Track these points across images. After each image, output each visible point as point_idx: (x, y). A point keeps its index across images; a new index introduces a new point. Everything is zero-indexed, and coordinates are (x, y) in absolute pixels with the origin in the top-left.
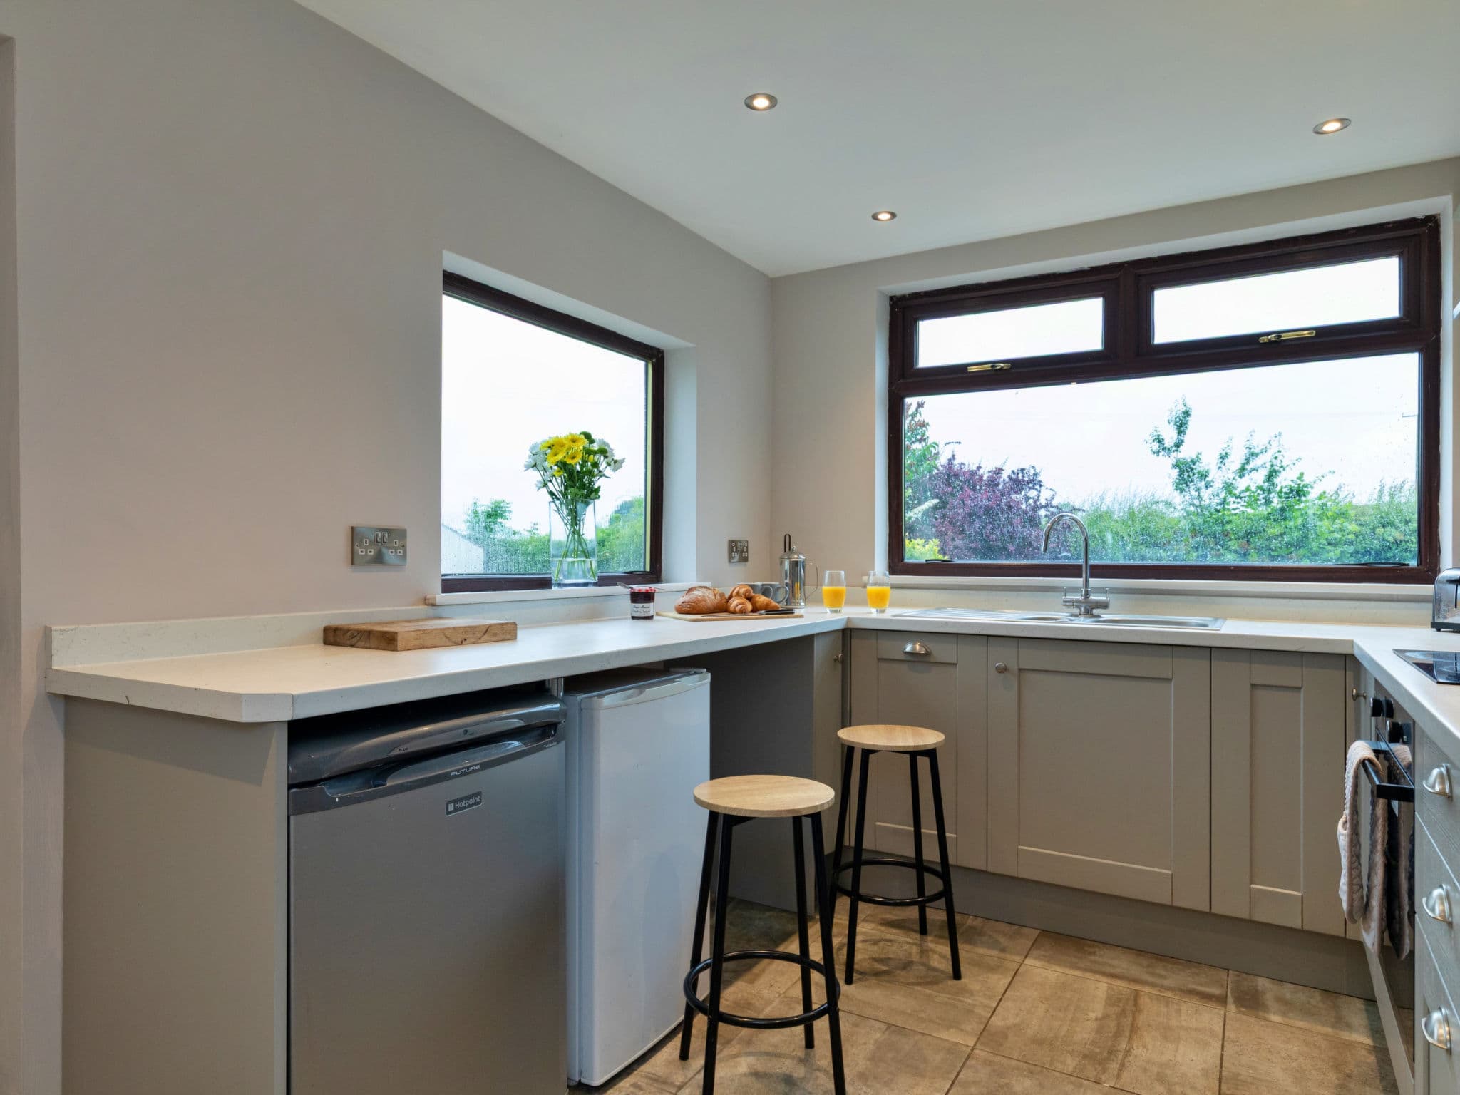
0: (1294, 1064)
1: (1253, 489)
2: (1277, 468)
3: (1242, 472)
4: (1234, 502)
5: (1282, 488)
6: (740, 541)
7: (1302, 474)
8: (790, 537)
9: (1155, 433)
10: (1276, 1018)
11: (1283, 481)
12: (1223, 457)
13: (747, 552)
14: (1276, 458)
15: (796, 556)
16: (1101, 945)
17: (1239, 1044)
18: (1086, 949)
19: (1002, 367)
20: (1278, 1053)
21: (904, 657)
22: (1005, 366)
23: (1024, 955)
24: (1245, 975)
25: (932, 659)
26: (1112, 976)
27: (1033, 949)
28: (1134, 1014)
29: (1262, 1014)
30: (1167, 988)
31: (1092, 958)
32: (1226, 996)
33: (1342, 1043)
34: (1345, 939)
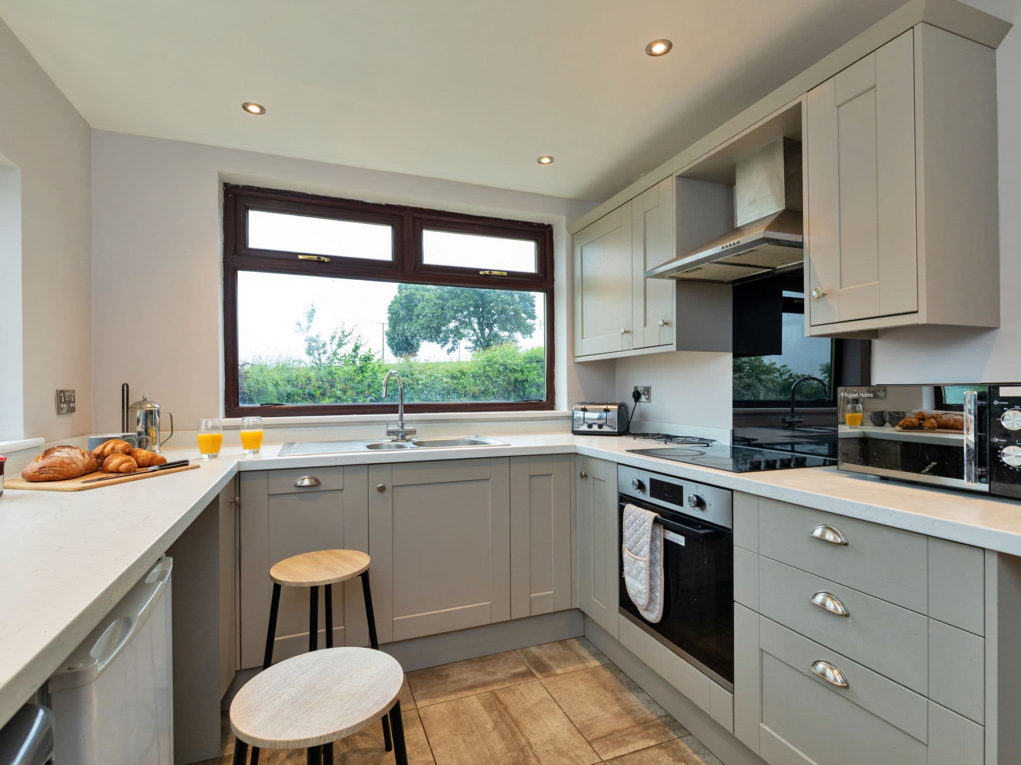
0: (592, 698)
1: (347, 355)
2: (358, 345)
3: (340, 345)
4: (338, 362)
5: (361, 355)
6: (68, 391)
7: (370, 349)
8: (127, 385)
9: (298, 321)
10: (559, 671)
11: (362, 352)
12: (333, 338)
13: (74, 402)
14: (358, 340)
15: (149, 406)
16: (446, 667)
17: (563, 700)
18: (441, 674)
19: (325, 260)
20: (581, 694)
21: (294, 490)
22: (326, 260)
23: (413, 701)
24: (524, 650)
25: (322, 488)
26: (472, 687)
27: (413, 692)
28: (506, 711)
29: (552, 672)
30: (503, 681)
31: (450, 679)
32: (529, 669)
33: (593, 671)
34: (572, 609)
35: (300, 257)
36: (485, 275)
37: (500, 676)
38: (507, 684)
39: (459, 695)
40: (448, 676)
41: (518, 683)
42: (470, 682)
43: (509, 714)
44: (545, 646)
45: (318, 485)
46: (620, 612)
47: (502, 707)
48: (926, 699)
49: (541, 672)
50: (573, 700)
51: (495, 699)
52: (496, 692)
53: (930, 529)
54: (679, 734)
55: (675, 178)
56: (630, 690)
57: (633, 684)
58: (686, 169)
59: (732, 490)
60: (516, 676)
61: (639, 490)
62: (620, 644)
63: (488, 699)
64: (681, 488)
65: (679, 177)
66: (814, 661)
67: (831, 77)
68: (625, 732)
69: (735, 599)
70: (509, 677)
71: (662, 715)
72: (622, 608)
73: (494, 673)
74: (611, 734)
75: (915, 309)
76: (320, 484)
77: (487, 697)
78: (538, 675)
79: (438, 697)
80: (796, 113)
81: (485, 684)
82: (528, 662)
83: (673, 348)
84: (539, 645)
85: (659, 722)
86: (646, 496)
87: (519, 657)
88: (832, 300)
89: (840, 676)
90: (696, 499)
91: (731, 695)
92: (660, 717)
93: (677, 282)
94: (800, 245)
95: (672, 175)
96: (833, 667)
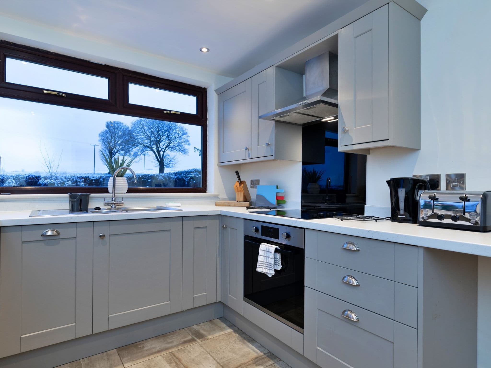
0: (229, 349)
16: (142, 342)
17: (213, 352)
18: (139, 346)
19: (62, 95)
20: (222, 348)
21: (41, 238)
22: (64, 95)
23: (122, 364)
24: (189, 328)
25: (61, 237)
26: (158, 352)
27: (121, 359)
28: (180, 362)
29: (206, 338)
30: (177, 346)
31: (145, 349)
32: (193, 337)
33: (229, 335)
34: (216, 302)
35: (45, 92)
36: (167, 113)
37: (175, 343)
38: (180, 347)
39: (151, 357)
40: (143, 347)
41: (186, 346)
42: (158, 349)
43: (182, 363)
44: (201, 324)
45: (58, 235)
46: (244, 300)
47: (178, 360)
48: (393, 321)
49: (199, 338)
50: (219, 351)
51: (173, 356)
52: (173, 352)
53: (396, 239)
54: (275, 361)
55: (275, 67)
56: (249, 342)
57: (250, 339)
58: (281, 62)
59: (304, 228)
60: (185, 342)
61: (255, 232)
62: (244, 317)
63: (169, 357)
64: (278, 229)
65: (277, 67)
66: (344, 310)
67: (352, 23)
68: (247, 364)
69: (305, 285)
70: (181, 343)
71: (266, 352)
72: (245, 298)
73: (172, 342)
74: (240, 366)
75: (388, 138)
76: (60, 234)
77: (168, 356)
78: (198, 340)
79: (138, 359)
80: (335, 39)
81: (166, 349)
82: (191, 334)
83: (273, 158)
84: (198, 324)
85: (265, 356)
86: (259, 236)
87: (186, 332)
88: (351, 133)
89: (355, 316)
90: (286, 234)
91: (303, 335)
92: (265, 354)
93: (275, 122)
94: (336, 106)
95: (273, 65)
96: (352, 312)
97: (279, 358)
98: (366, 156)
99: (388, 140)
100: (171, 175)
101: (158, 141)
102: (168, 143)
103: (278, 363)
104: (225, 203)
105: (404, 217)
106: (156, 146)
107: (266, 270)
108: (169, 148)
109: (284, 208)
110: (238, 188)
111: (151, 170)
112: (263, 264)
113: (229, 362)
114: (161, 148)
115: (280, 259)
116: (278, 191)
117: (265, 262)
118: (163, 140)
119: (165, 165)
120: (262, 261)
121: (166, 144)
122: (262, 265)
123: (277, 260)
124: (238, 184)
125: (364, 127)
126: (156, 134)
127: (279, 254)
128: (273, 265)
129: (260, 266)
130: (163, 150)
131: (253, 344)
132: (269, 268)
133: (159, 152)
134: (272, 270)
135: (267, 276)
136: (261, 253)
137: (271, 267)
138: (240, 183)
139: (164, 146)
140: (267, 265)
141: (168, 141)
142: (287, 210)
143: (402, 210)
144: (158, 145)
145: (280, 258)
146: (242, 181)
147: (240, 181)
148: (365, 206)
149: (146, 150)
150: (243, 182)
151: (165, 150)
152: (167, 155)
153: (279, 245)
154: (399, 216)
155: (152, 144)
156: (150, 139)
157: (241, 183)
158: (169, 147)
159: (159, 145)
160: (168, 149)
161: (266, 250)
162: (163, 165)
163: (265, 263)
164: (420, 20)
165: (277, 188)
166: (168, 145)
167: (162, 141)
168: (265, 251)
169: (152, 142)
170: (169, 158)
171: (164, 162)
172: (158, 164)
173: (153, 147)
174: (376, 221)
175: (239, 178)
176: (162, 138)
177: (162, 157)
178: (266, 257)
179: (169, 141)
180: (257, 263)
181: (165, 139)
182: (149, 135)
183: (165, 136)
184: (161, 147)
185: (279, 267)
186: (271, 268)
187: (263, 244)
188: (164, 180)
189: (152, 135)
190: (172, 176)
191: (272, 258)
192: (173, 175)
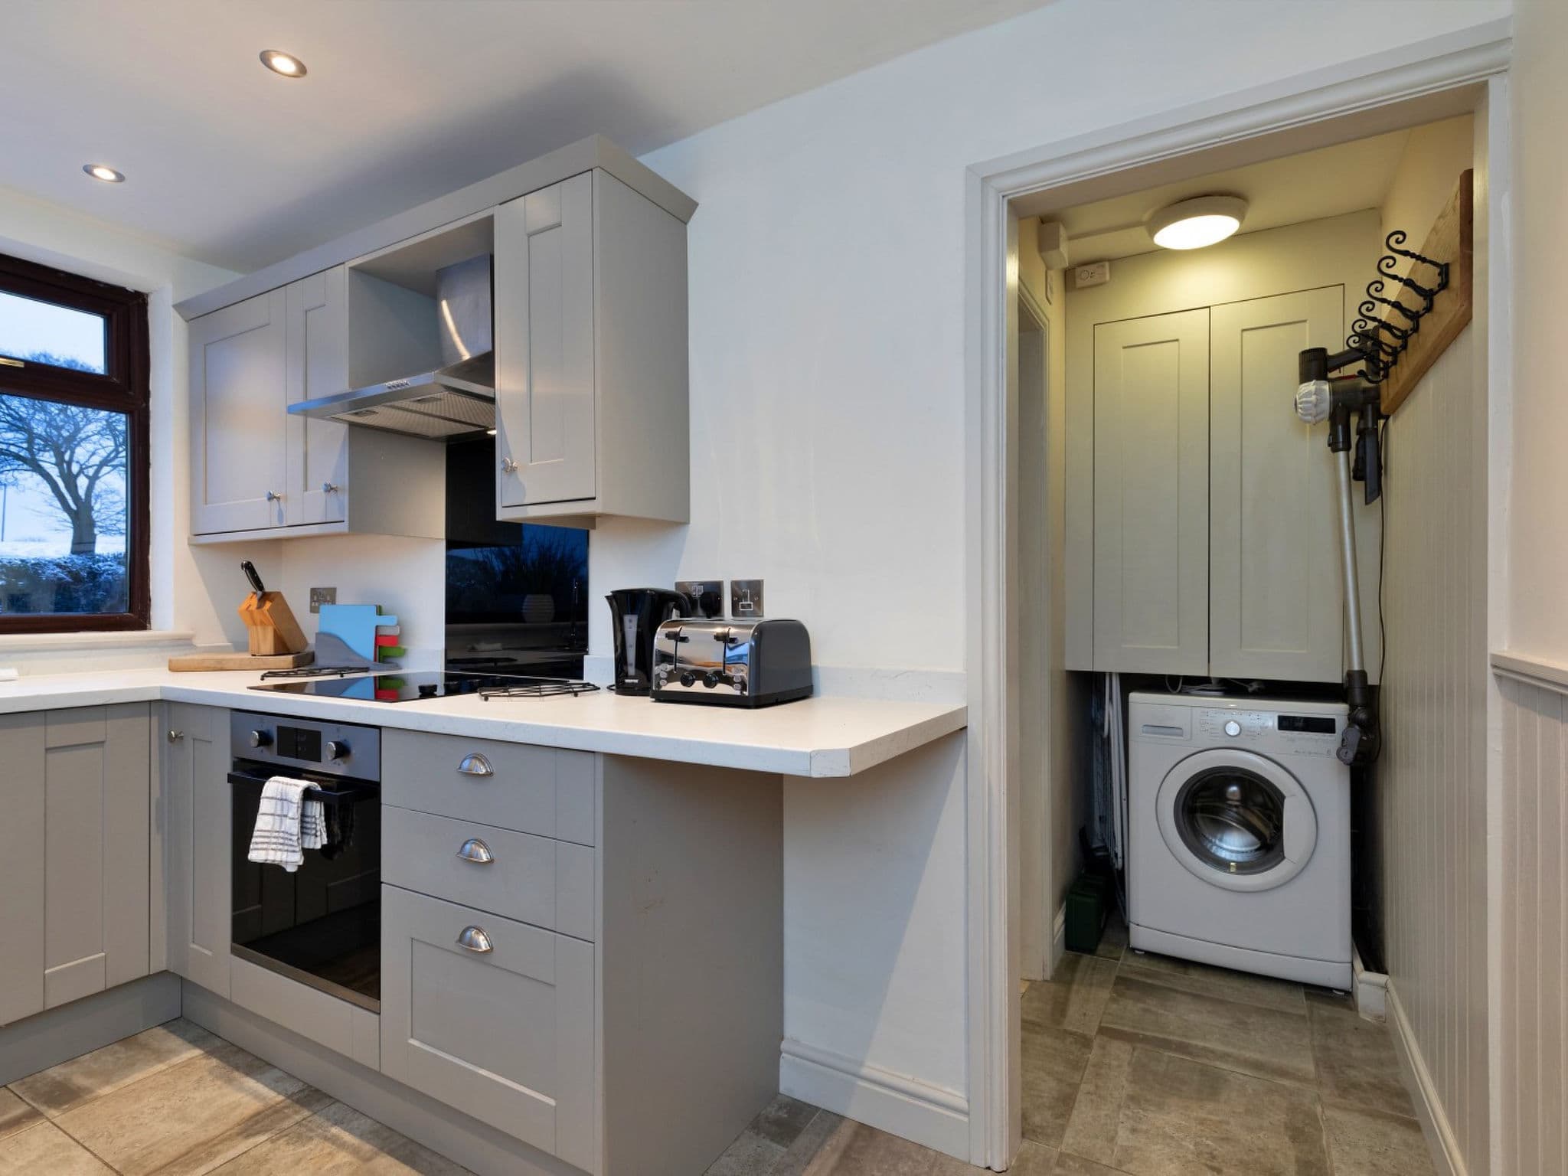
0: (165, 1112)
17: (99, 1135)
20: (142, 1113)
24: (26, 1080)
29: (88, 1096)
32: (33, 1108)
33: (183, 1069)
34: (149, 976)
44: (84, 1058)
46: (234, 951)
48: (553, 934)
49: (59, 1105)
50: (123, 1127)
54: (317, 1108)
55: (348, 269)
56: (247, 1074)
57: (257, 1062)
59: (379, 728)
61: (261, 748)
62: (233, 1003)
64: (319, 733)
65: (353, 269)
66: (464, 927)
67: (521, 196)
68: (217, 1140)
69: (382, 880)
71: (296, 1091)
72: (237, 946)
75: (593, 496)
78: (52, 1113)
80: (487, 227)
82: (27, 1100)
83: (344, 528)
84: (70, 1060)
85: (289, 1101)
86: (270, 756)
87: (12, 1095)
88: (521, 476)
89: (486, 942)
90: (336, 747)
91: (377, 1016)
92: (289, 1097)
93: (350, 429)
94: (492, 400)
95: (343, 263)
96: (480, 930)
97: (330, 1097)
98: (588, 531)
99: (594, 498)
100: (101, 564)
101: (63, 437)
102: (111, 449)
103: (324, 1111)
104: (203, 660)
105: (636, 681)
106: (55, 456)
107: (279, 853)
108: (115, 467)
109: (401, 669)
110: (251, 613)
111: (39, 541)
112: (268, 837)
113: (151, 1153)
114: (81, 465)
115: (323, 818)
116: (381, 621)
117: (278, 832)
118: (88, 437)
119: (101, 527)
120: (265, 831)
121: (103, 453)
122: (266, 840)
123: (313, 820)
124: (255, 602)
125: (548, 464)
126: (57, 412)
127: (318, 805)
128: (295, 838)
129: (259, 846)
130: (91, 472)
131: (259, 1077)
132: (286, 848)
133: (70, 480)
134: (294, 851)
135: (283, 869)
136: (265, 806)
137: (291, 843)
138: (259, 600)
139: (94, 457)
140: (282, 838)
141: (111, 443)
142: (408, 674)
143: (631, 665)
144: (63, 454)
145: (320, 814)
146: (270, 594)
147: (260, 593)
148: (585, 657)
149: (8, 468)
150: (272, 596)
151: (97, 471)
152: (106, 491)
153: (317, 777)
154: (627, 681)
155: (39, 450)
156: (29, 431)
157: (265, 597)
158: (114, 463)
159: (73, 453)
160: (111, 468)
161: (279, 797)
162: (92, 524)
163: (276, 834)
164: (686, 224)
165: (380, 611)
166: (109, 455)
167: (83, 440)
168: (276, 799)
169: (37, 441)
170: (117, 502)
171: (95, 515)
172: (65, 521)
173: (41, 458)
174: (576, 695)
175: (257, 583)
176: (85, 429)
177: (83, 497)
178: (278, 816)
179: (116, 444)
180: (251, 837)
181: (99, 433)
182: (25, 416)
183: (99, 424)
184: (78, 462)
185: (319, 841)
186: (291, 845)
187: (274, 781)
188: (69, 579)
189: (37, 417)
190: (107, 567)
191: (293, 819)
192: (109, 563)
